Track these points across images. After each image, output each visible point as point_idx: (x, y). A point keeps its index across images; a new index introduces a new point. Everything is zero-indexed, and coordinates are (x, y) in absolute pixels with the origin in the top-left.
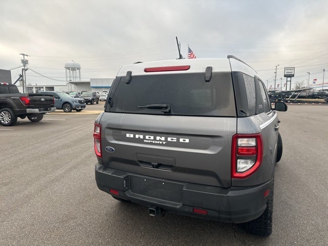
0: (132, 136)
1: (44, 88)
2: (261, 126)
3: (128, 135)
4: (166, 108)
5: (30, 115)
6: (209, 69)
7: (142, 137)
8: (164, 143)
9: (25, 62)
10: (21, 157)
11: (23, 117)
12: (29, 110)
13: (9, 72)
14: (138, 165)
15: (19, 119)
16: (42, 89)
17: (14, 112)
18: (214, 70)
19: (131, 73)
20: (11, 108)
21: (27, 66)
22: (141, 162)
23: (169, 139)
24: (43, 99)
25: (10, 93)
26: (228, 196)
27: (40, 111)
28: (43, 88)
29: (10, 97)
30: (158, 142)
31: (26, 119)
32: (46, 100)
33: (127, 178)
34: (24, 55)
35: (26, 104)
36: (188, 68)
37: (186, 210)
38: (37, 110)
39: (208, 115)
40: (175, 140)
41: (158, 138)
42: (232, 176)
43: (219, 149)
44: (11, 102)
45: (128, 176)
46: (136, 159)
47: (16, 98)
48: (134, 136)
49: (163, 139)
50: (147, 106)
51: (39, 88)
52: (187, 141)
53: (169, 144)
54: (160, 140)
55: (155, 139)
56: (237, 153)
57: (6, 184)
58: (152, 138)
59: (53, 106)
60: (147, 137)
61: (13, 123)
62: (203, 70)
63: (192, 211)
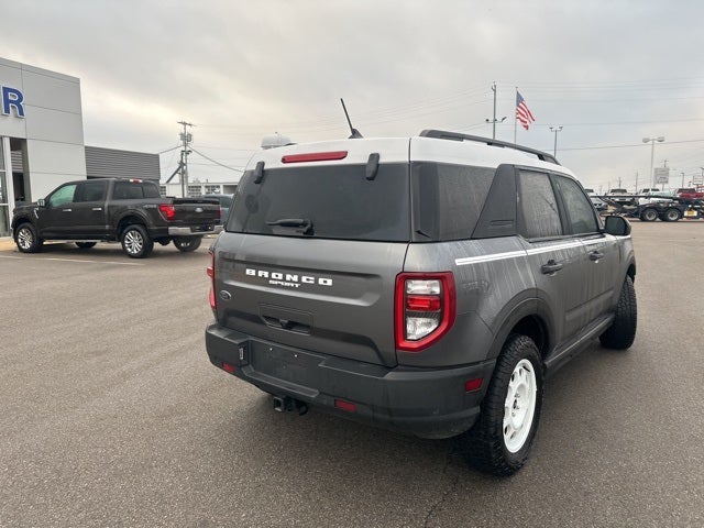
0: (253, 273)
1: (222, 187)
2: (457, 261)
3: (248, 272)
4: (304, 225)
5: (177, 239)
6: (375, 157)
7: (266, 274)
8: (297, 285)
9: (186, 138)
10: (139, 311)
11: (164, 242)
12: (173, 230)
13: (157, 157)
14: (263, 323)
15: (157, 246)
16: (217, 190)
17: (148, 232)
18: (382, 160)
19: (263, 164)
20: (144, 225)
21: (191, 146)
22: (268, 318)
23: (304, 279)
24: (199, 210)
25: (144, 197)
26: (384, 381)
27: (192, 231)
28: (218, 187)
29: (141, 206)
30: (289, 284)
31: (171, 246)
32: (205, 211)
33: (246, 345)
34: (185, 124)
35: (168, 219)
36: (342, 155)
37: (325, 402)
38: (186, 230)
39: (366, 237)
40: (312, 280)
41: (288, 277)
42: (397, 347)
43: (375, 298)
44: (144, 213)
45: (247, 342)
46: (258, 313)
47: (151, 206)
48: (257, 273)
49: (295, 278)
50: (279, 221)
51: (212, 188)
52: (330, 282)
53: (304, 287)
54: (291, 281)
55: (284, 279)
56: (405, 306)
57: (97, 354)
58: (280, 276)
59: (218, 223)
60: (273, 275)
61: (147, 253)
62: (364, 160)
63: (333, 403)
